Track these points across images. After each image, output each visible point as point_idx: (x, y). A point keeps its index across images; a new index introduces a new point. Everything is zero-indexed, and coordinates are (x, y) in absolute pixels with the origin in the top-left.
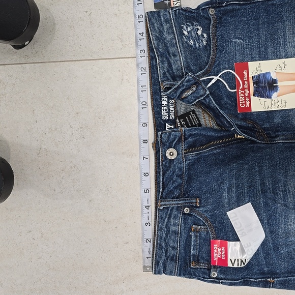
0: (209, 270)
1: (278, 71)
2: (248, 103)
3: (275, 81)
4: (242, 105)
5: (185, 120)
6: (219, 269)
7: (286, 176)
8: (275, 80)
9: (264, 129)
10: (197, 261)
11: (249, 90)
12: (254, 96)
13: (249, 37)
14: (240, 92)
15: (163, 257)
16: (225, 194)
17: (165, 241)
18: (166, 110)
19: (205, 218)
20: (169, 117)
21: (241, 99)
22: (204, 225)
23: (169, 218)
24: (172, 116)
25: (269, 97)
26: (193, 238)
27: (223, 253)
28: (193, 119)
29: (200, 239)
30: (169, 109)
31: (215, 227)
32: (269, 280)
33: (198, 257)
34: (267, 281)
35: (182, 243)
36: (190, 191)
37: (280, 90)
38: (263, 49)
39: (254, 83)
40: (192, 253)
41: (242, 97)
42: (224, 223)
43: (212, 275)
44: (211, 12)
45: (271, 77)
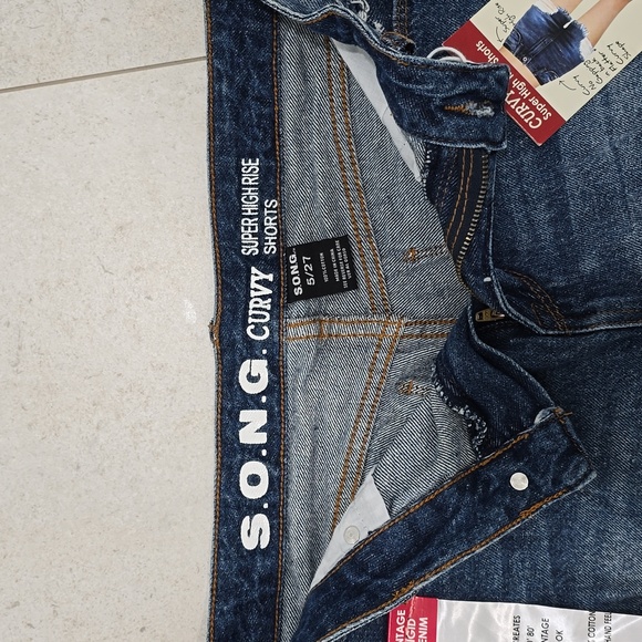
2: (541, 108)
3: (561, 17)
4: (535, 123)
8: (559, 13)
11: (521, 79)
12: (542, 83)
21: (521, 110)
25: (576, 60)
37: (588, 29)
39: (519, 56)
41: (520, 104)
45: (545, 15)
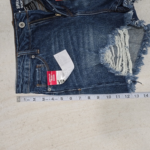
0: (47, 87)
5: (29, 8)
6: (52, 87)
7: (83, 34)
9: (70, 10)
10: (40, 84)
15: (21, 82)
16: (53, 46)
17: (22, 74)
18: (18, 3)
19: (43, 60)
20: (20, 7)
22: (43, 64)
23: (24, 62)
24: (22, 7)
26: (37, 71)
27: (54, 77)
28: (33, 6)
29: (41, 72)
30: (20, 3)
31: (49, 64)
32: (78, 89)
33: (41, 81)
34: (77, 90)
35: (31, 74)
36: (34, 46)
40: (37, 79)
42: (53, 61)
43: (48, 90)
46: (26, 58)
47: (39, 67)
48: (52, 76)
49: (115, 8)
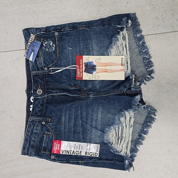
0: (50, 155)
1: (97, 61)
2: (81, 75)
3: (95, 66)
4: (79, 76)
6: (55, 155)
7: (93, 112)
10: (45, 150)
11: (82, 69)
12: (84, 72)
13: (75, 47)
14: (78, 69)
15: (28, 145)
16: (63, 118)
17: (30, 137)
19: (52, 129)
21: (78, 73)
22: (51, 132)
23: (34, 126)
26: (45, 138)
27: (59, 146)
29: (48, 139)
31: (56, 133)
33: (46, 148)
35: (39, 139)
36: (47, 113)
37: (97, 71)
38: (82, 53)
39: (85, 66)
40: (43, 145)
42: (61, 132)
43: (51, 158)
44: (56, 34)
45: (93, 64)
46: (37, 123)
47: (47, 135)
48: (57, 145)
49: (124, 91)
